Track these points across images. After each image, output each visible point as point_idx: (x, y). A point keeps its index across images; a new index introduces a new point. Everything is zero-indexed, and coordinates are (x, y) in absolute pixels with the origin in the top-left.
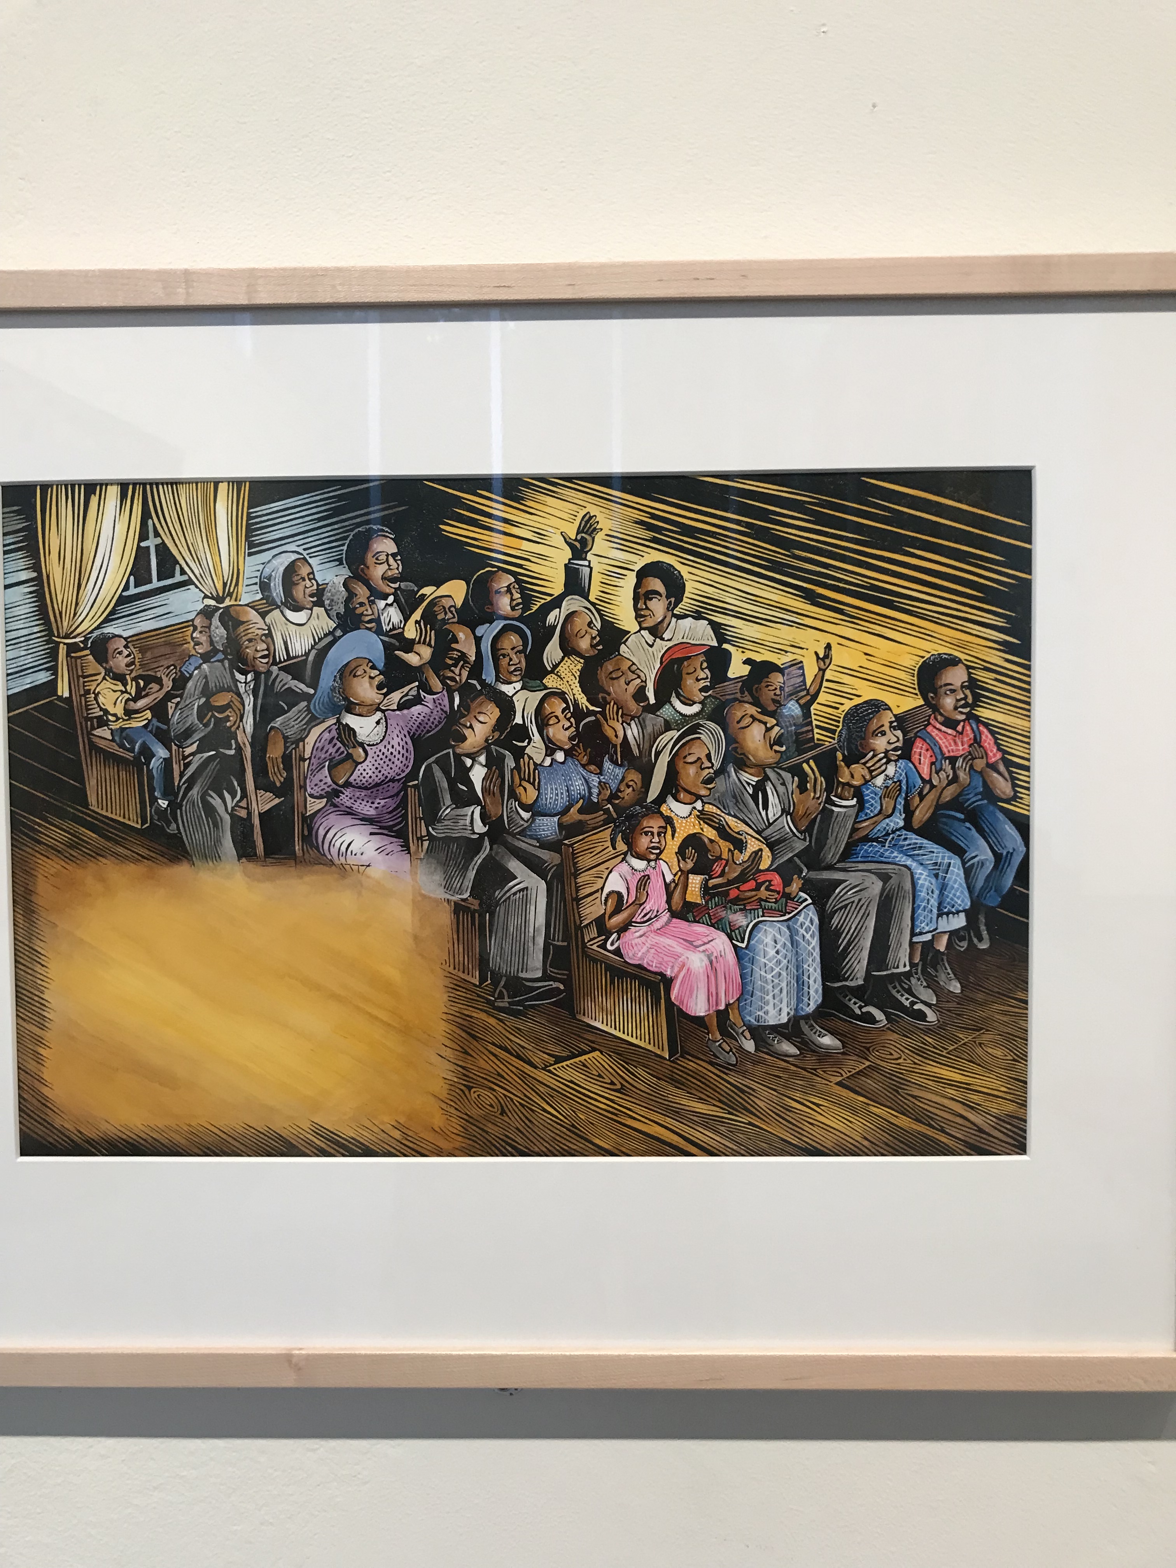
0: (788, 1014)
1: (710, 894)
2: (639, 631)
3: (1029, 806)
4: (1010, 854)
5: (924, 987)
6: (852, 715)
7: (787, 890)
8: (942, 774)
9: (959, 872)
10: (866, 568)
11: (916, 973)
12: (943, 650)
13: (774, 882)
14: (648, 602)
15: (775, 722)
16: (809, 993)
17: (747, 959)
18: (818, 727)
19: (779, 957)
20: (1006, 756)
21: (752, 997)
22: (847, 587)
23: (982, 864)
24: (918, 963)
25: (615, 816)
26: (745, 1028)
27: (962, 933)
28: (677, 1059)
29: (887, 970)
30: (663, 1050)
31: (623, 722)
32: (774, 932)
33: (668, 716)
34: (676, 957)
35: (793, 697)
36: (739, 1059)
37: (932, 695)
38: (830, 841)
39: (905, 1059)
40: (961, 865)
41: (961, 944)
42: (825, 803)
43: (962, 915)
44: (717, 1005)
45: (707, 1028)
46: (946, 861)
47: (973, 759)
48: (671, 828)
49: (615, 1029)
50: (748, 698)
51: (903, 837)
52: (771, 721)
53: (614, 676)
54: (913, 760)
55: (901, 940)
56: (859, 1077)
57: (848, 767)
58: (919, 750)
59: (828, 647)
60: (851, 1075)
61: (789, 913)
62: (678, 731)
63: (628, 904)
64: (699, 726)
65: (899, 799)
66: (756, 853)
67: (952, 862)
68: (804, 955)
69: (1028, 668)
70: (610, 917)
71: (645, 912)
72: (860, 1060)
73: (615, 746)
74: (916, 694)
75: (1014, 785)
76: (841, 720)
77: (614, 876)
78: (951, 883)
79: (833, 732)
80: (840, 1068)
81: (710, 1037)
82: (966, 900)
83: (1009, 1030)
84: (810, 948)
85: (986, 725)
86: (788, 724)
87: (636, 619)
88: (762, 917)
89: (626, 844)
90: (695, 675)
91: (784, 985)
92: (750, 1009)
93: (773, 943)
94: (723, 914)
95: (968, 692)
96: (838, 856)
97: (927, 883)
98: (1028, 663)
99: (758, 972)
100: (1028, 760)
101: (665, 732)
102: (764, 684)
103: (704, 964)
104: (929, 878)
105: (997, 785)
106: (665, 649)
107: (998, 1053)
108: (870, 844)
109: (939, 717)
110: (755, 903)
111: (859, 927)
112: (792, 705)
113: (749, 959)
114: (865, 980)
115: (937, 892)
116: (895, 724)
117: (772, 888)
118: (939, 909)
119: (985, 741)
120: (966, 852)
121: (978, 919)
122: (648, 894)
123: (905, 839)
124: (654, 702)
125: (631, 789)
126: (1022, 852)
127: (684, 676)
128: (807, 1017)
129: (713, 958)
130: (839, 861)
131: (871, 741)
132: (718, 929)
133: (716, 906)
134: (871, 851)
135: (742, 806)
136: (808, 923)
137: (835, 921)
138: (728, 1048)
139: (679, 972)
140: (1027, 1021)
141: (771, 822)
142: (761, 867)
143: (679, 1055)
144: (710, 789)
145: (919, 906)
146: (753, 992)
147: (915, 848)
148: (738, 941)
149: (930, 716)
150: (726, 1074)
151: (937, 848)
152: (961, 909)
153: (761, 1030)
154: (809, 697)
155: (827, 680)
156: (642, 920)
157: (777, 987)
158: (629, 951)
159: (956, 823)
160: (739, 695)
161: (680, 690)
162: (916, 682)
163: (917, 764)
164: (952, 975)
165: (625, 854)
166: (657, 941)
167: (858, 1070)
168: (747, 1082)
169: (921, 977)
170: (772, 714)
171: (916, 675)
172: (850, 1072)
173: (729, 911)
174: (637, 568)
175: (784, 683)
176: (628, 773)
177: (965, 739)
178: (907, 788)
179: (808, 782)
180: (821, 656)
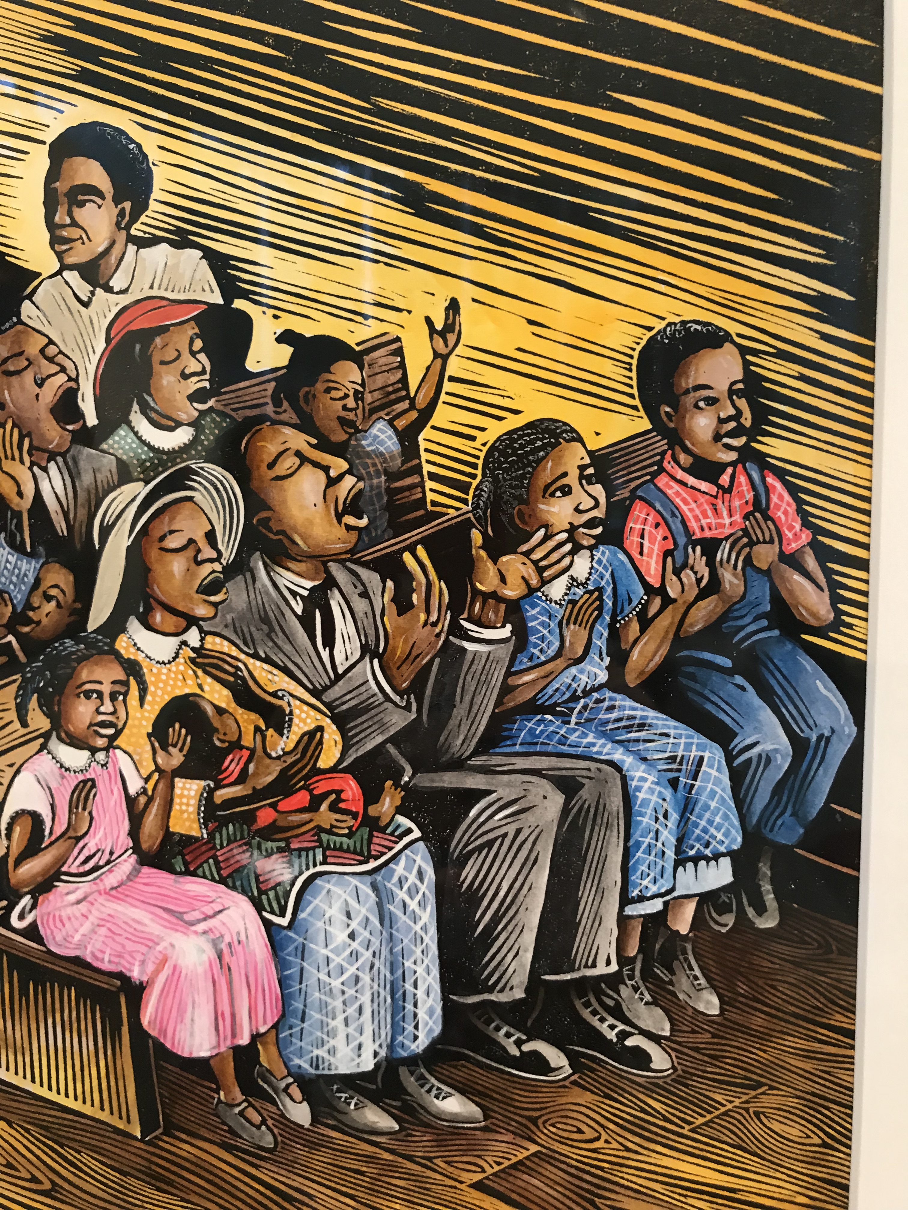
0: (376, 1054)
1: (216, 818)
2: (59, 273)
3: (865, 642)
4: (825, 740)
5: (647, 1004)
6: (503, 453)
7: (373, 811)
8: (688, 576)
9: (721, 776)
10: (530, 139)
11: (631, 978)
12: (690, 313)
13: (348, 795)
14: (76, 211)
15: (345, 466)
16: (415, 1015)
17: (291, 948)
18: (433, 477)
19: (355, 945)
20: (820, 538)
21: (303, 1021)
22: (492, 177)
23: (768, 760)
24: (635, 957)
25: (22, 658)
26: (290, 1080)
27: (724, 898)
28: (156, 1138)
29: (572, 970)
30: (129, 1122)
31: (33, 464)
32: (345, 896)
33: (125, 453)
34: (150, 944)
35: (382, 414)
36: (280, 1139)
37: (668, 409)
38: (459, 712)
39: (607, 1142)
40: (724, 762)
41: (723, 919)
42: (448, 634)
43: (726, 863)
44: (234, 1035)
45: (215, 1081)
46: (694, 753)
47: (751, 544)
48: (138, 683)
49: (33, 1081)
50: (290, 415)
51: (606, 704)
52: (339, 465)
53: (12, 368)
54: (627, 544)
55: (602, 911)
56: (518, 1174)
57: (495, 562)
58: (639, 526)
59: (454, 306)
60: (500, 1171)
61: (376, 858)
62: (147, 483)
63: (53, 838)
64: (188, 472)
65: (597, 626)
66: (311, 734)
67: (707, 755)
68: (406, 941)
69: (869, 353)
70: (19, 862)
71: (86, 853)
72: (519, 1141)
73: (18, 515)
74: (635, 408)
75: (836, 600)
76: (480, 463)
77: (25, 780)
78: (703, 798)
79: (464, 487)
80: (479, 1157)
81: (222, 1097)
82: (733, 831)
83: (817, 1089)
84: (418, 928)
85: (781, 474)
86: (371, 469)
87: (53, 248)
88: (321, 864)
89: (48, 716)
90: (178, 366)
91: (365, 999)
92: (299, 1044)
93: (345, 918)
94: (245, 858)
95: (742, 403)
96: (475, 740)
97: (654, 798)
98: (870, 343)
99: (313, 975)
100: (866, 547)
101: (120, 485)
102: (320, 386)
103: (205, 958)
104: (658, 788)
105: (802, 599)
106: (115, 310)
107: (794, 1132)
108: (539, 717)
109: (683, 458)
110: (308, 837)
111: (517, 885)
112: (380, 430)
113: (296, 948)
114: (527, 990)
115: (674, 816)
116: (591, 471)
117: (342, 805)
118: (678, 850)
119: (778, 507)
120: (736, 735)
121: (757, 871)
122: (92, 819)
123: (611, 708)
124: (96, 422)
125: (53, 603)
126: (849, 735)
127: (156, 366)
128: (412, 1061)
129: (223, 946)
130: (476, 753)
131: (542, 506)
132: (234, 888)
133: (229, 842)
134: (542, 732)
135: (281, 640)
136: (412, 878)
137: (468, 873)
138: (257, 1119)
139: (157, 972)
140: (853, 1070)
141: (340, 671)
142: (322, 764)
143: (160, 1130)
144: (215, 605)
145: (638, 844)
146: (304, 1012)
147: (632, 726)
148: (272, 912)
149: (663, 453)
150: (256, 1167)
151: (675, 728)
152: (722, 849)
153: (323, 1086)
154: (414, 415)
155: (452, 379)
156: (81, 870)
157: (352, 1005)
158: (56, 931)
159: (716, 677)
160: (269, 409)
161: (149, 399)
162: (634, 383)
163: (635, 555)
164: (702, 981)
165: (46, 736)
166: (112, 913)
167: (514, 1160)
168: (298, 1182)
169: (641, 983)
170: (338, 451)
171: (634, 368)
172: (499, 1164)
173: (256, 852)
174: (50, 136)
175: (363, 385)
176: (48, 571)
177: (737, 503)
178: (615, 603)
179: (414, 590)
180: (439, 326)
